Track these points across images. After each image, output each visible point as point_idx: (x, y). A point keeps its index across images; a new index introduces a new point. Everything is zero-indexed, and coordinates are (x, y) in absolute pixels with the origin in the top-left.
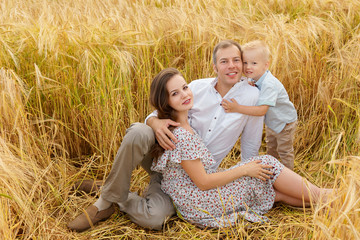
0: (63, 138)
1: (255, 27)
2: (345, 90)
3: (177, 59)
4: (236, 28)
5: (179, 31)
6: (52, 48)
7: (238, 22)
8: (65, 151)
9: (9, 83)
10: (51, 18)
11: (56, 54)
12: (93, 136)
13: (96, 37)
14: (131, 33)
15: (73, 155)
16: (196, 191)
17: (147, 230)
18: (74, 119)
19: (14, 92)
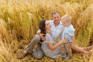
0: (15, 34)
1: (62, 5)
2: (84, 22)
3: (42, 13)
4: (57, 6)
5: (43, 7)
6: (12, 12)
7: (57, 4)
8: (16, 37)
9: (2, 22)
10: (11, 3)
11: (13, 14)
12: (23, 34)
13: (23, 9)
14: (31, 7)
15: (18, 38)
16: (50, 50)
17: (37, 59)
18: (18, 30)
19: (3, 24)
